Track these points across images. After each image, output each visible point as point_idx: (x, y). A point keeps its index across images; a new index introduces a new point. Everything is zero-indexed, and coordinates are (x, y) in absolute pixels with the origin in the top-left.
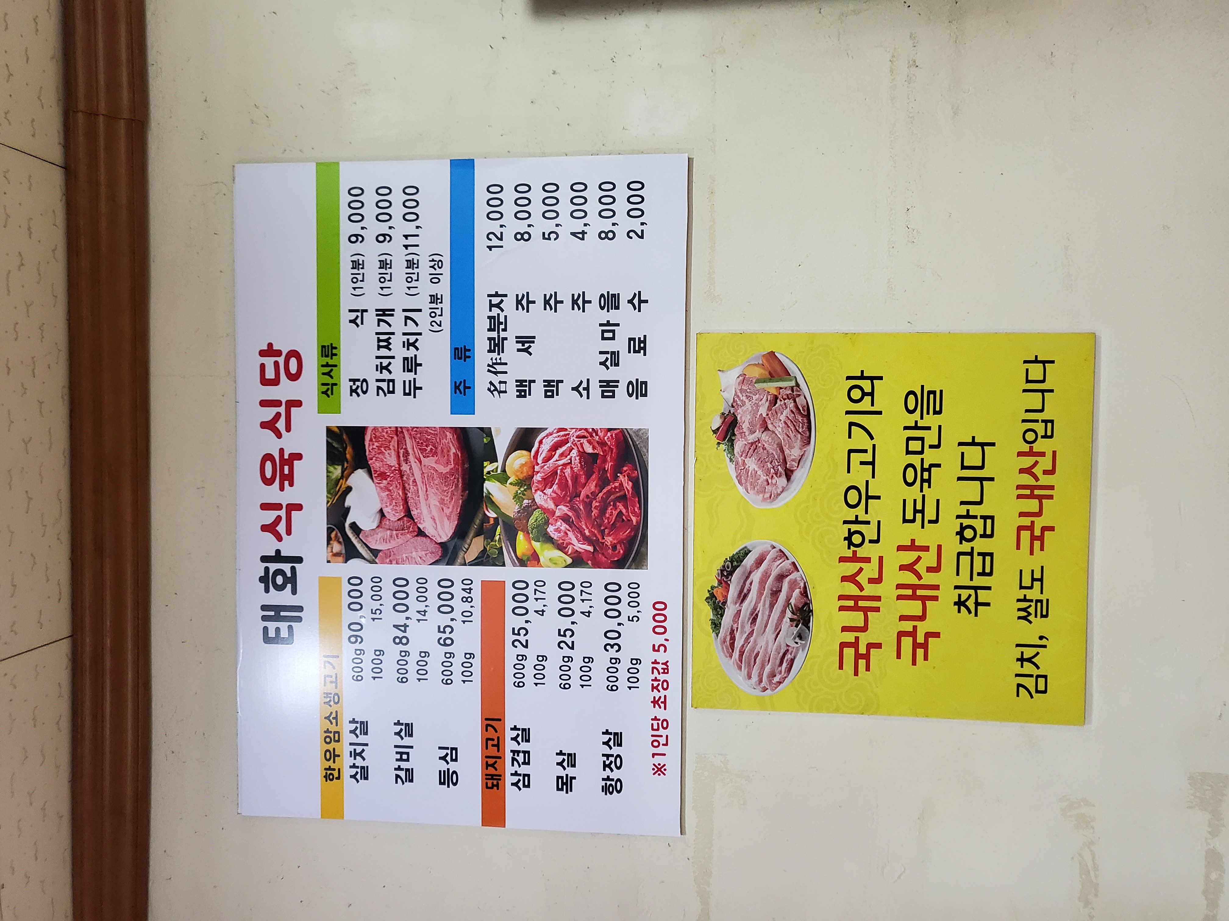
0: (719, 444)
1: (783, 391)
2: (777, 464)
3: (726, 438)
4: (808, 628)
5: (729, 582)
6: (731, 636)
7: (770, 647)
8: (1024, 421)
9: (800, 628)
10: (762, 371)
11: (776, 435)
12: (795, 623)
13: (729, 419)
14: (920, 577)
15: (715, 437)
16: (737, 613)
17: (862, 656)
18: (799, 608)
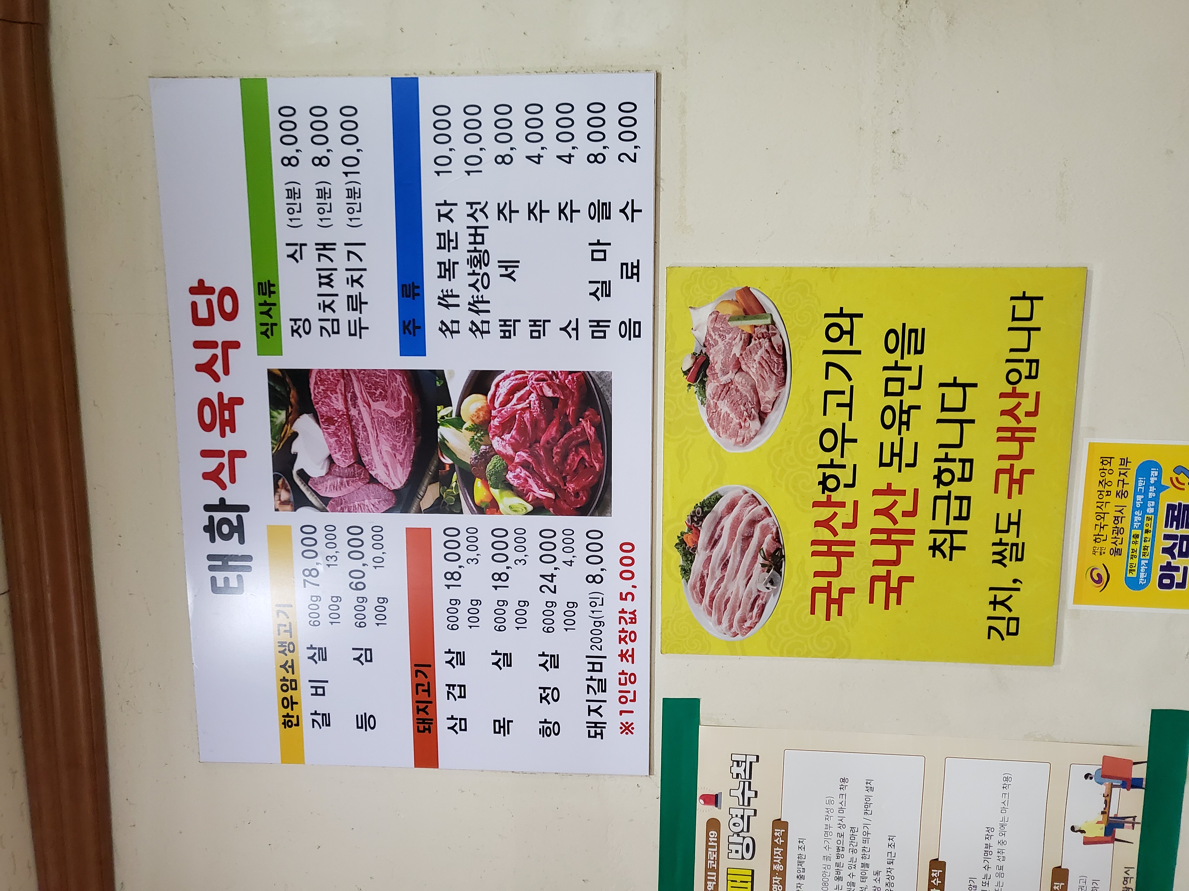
0: (690, 385)
1: (758, 329)
2: (750, 406)
3: (698, 380)
4: (780, 573)
5: (699, 528)
6: (701, 582)
7: (740, 593)
8: (1008, 361)
9: (772, 573)
10: (736, 308)
11: (750, 376)
12: (767, 568)
13: (701, 360)
14: (895, 522)
15: (686, 379)
16: (707, 559)
17: (835, 601)
18: (771, 553)
